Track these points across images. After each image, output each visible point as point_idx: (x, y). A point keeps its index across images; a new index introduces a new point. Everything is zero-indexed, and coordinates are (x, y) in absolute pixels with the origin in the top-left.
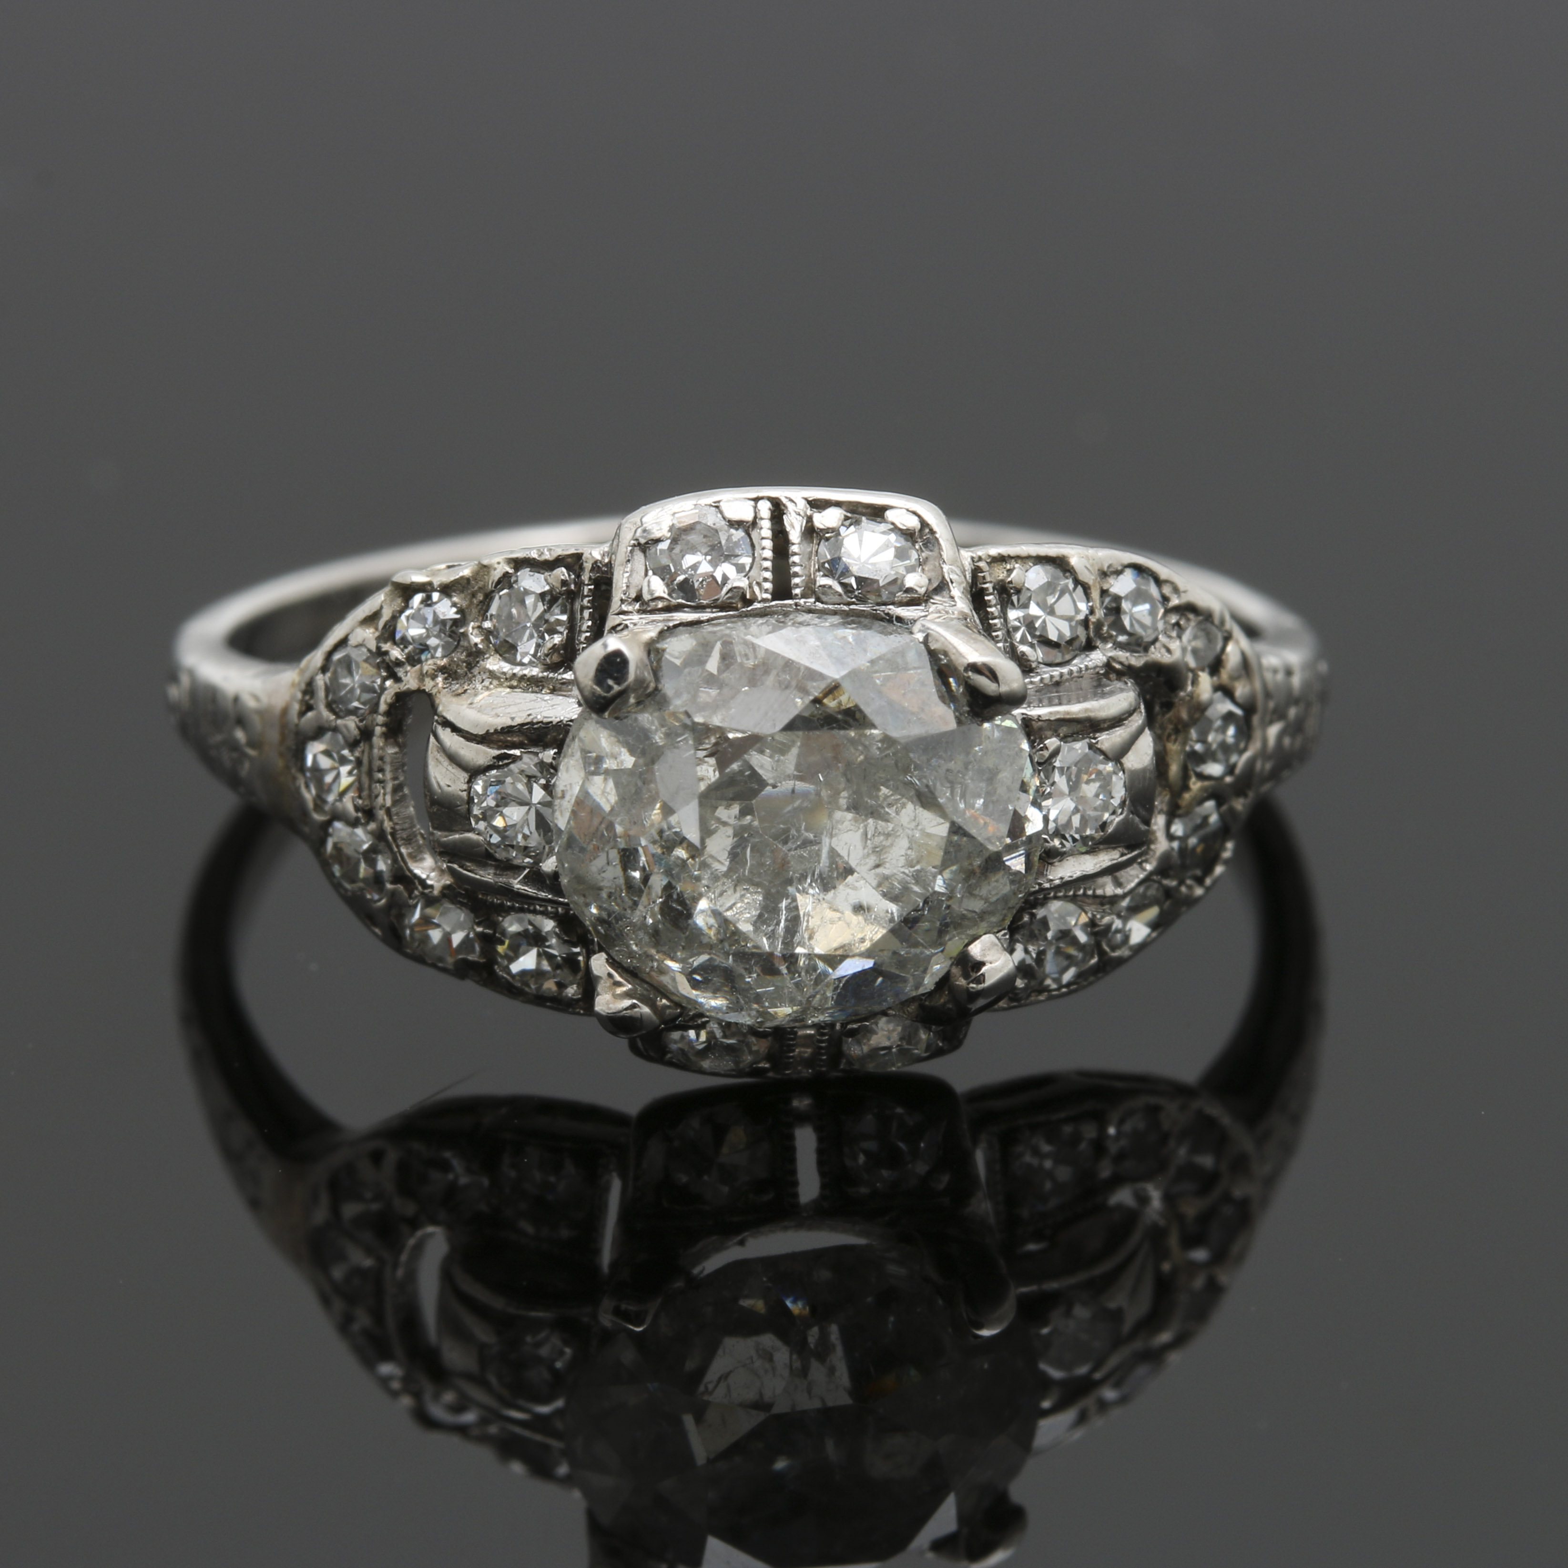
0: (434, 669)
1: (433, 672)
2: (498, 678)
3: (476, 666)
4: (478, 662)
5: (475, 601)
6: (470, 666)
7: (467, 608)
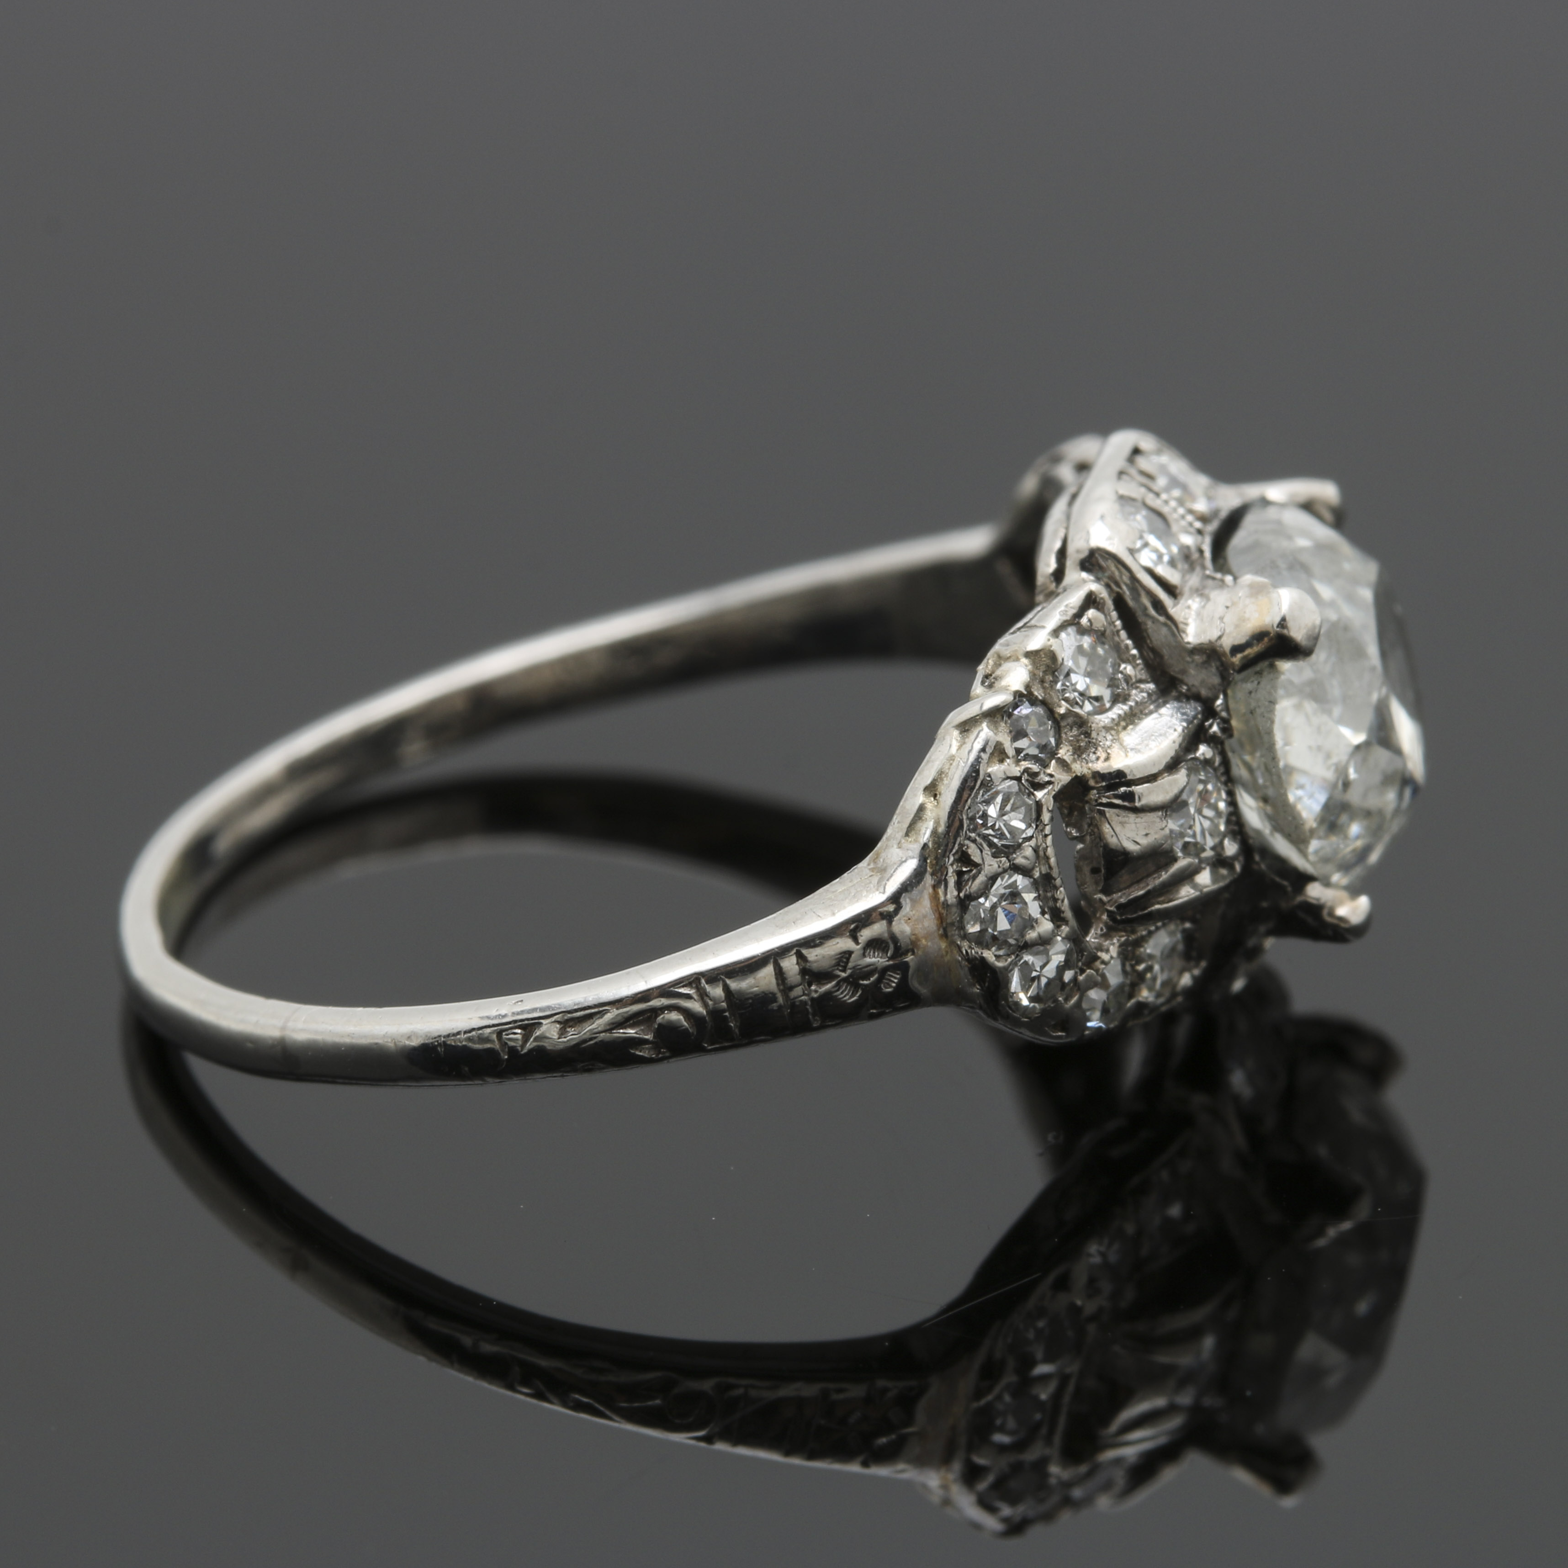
0: (1071, 755)
1: (1072, 757)
2: (1111, 728)
3: (1091, 731)
4: (1091, 727)
5: (1047, 685)
6: (1088, 734)
7: (1045, 695)
